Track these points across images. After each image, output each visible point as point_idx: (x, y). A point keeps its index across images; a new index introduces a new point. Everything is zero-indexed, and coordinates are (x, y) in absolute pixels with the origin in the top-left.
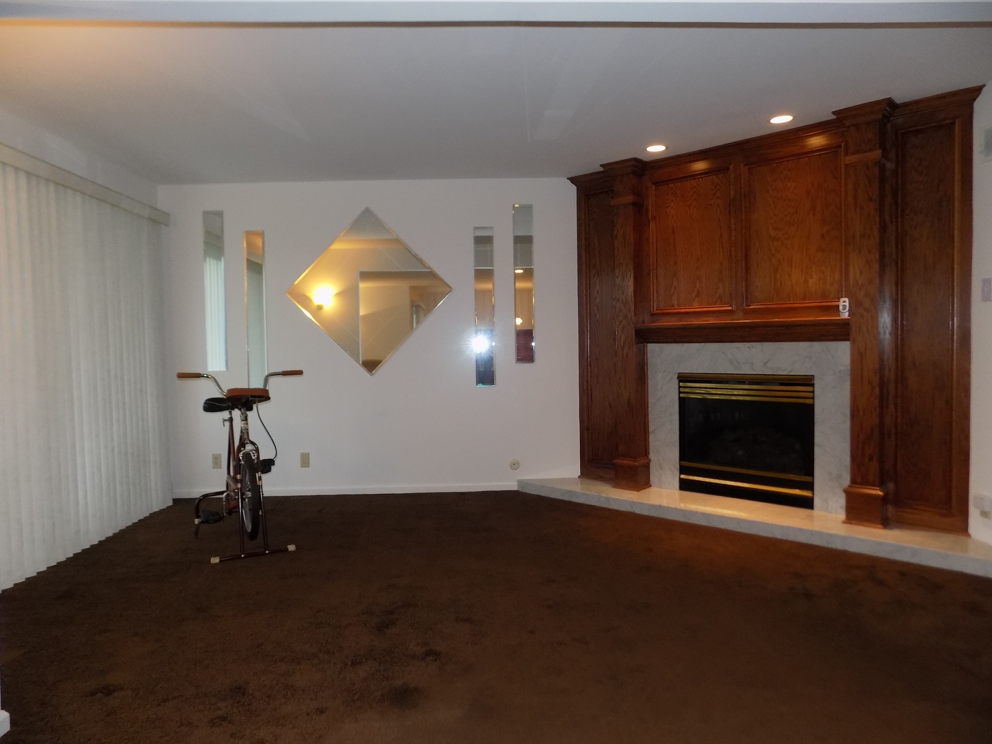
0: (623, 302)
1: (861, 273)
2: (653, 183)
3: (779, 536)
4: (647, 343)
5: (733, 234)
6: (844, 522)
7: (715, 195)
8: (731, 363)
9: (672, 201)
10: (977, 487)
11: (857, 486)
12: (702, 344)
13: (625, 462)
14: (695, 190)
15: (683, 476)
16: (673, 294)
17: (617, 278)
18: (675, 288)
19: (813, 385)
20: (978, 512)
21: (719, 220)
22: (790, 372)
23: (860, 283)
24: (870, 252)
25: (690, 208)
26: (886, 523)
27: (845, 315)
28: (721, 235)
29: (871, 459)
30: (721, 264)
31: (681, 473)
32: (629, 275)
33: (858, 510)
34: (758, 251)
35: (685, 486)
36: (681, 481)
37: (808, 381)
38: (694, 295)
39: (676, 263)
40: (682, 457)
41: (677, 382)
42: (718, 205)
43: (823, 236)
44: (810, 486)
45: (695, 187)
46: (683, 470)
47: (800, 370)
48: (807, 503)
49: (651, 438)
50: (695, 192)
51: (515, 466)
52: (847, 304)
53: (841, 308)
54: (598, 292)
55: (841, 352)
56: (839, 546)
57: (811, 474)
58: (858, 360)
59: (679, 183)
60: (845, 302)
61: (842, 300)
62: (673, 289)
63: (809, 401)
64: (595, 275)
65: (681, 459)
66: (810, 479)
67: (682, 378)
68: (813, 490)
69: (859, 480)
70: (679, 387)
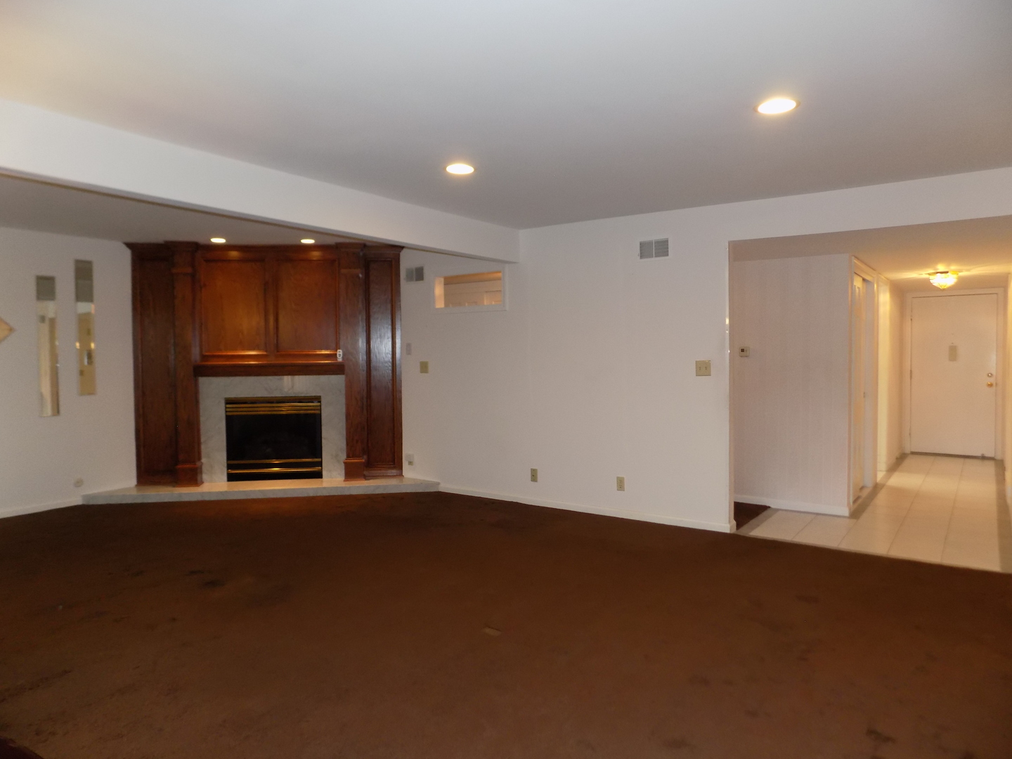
1: (351, 337)
2: (205, 261)
3: (311, 494)
4: (199, 376)
6: (344, 481)
7: (253, 276)
8: (266, 389)
9: (219, 275)
10: (407, 449)
11: (351, 459)
12: (244, 377)
13: (185, 466)
14: (239, 270)
15: (230, 471)
16: (221, 342)
18: (223, 338)
19: (320, 402)
20: (407, 463)
21: (257, 293)
22: (306, 394)
23: (350, 342)
24: (355, 325)
26: (366, 478)
27: (340, 359)
28: (258, 304)
29: (357, 441)
31: (228, 469)
33: (352, 472)
34: (284, 317)
35: (231, 478)
36: (229, 475)
37: (318, 399)
38: (238, 342)
39: (223, 320)
41: (224, 405)
42: (256, 284)
43: (325, 312)
44: (320, 464)
46: (229, 467)
47: (312, 393)
48: (318, 475)
49: (203, 447)
50: (239, 272)
51: (79, 484)
52: (341, 353)
53: (338, 356)
55: (338, 381)
56: (347, 493)
57: (321, 456)
58: (349, 386)
59: (227, 264)
61: (338, 350)
62: (220, 338)
63: (318, 412)
65: (228, 459)
66: (319, 460)
67: (229, 402)
68: (322, 466)
69: (351, 456)
70: (226, 408)
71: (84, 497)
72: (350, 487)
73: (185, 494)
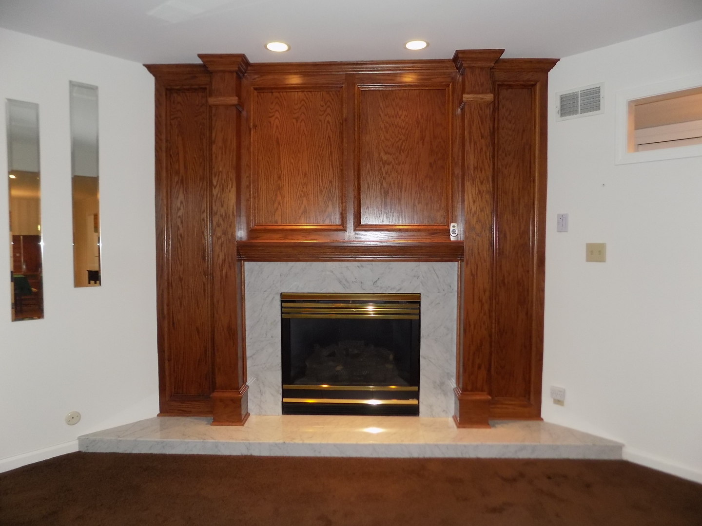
0: (221, 216)
1: (474, 202)
2: (255, 89)
3: (415, 454)
4: (245, 261)
5: (346, 153)
6: (459, 427)
7: (325, 111)
8: (340, 282)
9: (277, 111)
11: (468, 393)
12: (308, 263)
13: (224, 394)
14: (303, 102)
15: (286, 400)
16: (277, 209)
17: (215, 188)
18: (279, 204)
19: (419, 303)
21: (329, 137)
22: (399, 290)
23: (473, 210)
24: (482, 183)
25: (297, 121)
27: (454, 238)
28: (331, 152)
29: (479, 368)
30: (331, 182)
31: (283, 396)
32: (230, 186)
33: (469, 415)
34: (369, 172)
35: (288, 409)
36: (284, 405)
37: (416, 299)
38: (301, 211)
39: (280, 177)
40: (285, 379)
41: (280, 303)
42: (328, 122)
43: (431, 165)
44: (416, 395)
45: (303, 100)
46: (285, 393)
47: (408, 288)
48: (413, 412)
49: (250, 363)
50: (303, 105)
51: (74, 419)
52: (456, 229)
53: (451, 232)
54: (181, 203)
56: (472, 454)
57: (417, 384)
59: (285, 94)
60: (454, 227)
61: (452, 225)
62: (276, 205)
63: (416, 317)
64: (177, 182)
65: (284, 382)
66: (415, 388)
67: (286, 299)
68: (418, 399)
69: (469, 388)
70: (282, 307)
71: (82, 440)
72: (477, 446)
73: (223, 444)
